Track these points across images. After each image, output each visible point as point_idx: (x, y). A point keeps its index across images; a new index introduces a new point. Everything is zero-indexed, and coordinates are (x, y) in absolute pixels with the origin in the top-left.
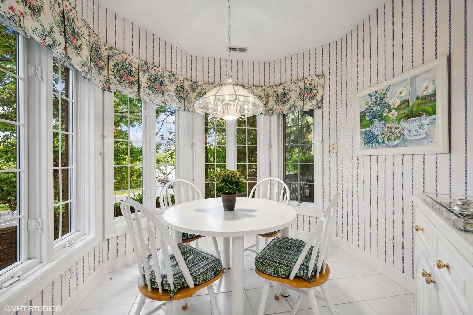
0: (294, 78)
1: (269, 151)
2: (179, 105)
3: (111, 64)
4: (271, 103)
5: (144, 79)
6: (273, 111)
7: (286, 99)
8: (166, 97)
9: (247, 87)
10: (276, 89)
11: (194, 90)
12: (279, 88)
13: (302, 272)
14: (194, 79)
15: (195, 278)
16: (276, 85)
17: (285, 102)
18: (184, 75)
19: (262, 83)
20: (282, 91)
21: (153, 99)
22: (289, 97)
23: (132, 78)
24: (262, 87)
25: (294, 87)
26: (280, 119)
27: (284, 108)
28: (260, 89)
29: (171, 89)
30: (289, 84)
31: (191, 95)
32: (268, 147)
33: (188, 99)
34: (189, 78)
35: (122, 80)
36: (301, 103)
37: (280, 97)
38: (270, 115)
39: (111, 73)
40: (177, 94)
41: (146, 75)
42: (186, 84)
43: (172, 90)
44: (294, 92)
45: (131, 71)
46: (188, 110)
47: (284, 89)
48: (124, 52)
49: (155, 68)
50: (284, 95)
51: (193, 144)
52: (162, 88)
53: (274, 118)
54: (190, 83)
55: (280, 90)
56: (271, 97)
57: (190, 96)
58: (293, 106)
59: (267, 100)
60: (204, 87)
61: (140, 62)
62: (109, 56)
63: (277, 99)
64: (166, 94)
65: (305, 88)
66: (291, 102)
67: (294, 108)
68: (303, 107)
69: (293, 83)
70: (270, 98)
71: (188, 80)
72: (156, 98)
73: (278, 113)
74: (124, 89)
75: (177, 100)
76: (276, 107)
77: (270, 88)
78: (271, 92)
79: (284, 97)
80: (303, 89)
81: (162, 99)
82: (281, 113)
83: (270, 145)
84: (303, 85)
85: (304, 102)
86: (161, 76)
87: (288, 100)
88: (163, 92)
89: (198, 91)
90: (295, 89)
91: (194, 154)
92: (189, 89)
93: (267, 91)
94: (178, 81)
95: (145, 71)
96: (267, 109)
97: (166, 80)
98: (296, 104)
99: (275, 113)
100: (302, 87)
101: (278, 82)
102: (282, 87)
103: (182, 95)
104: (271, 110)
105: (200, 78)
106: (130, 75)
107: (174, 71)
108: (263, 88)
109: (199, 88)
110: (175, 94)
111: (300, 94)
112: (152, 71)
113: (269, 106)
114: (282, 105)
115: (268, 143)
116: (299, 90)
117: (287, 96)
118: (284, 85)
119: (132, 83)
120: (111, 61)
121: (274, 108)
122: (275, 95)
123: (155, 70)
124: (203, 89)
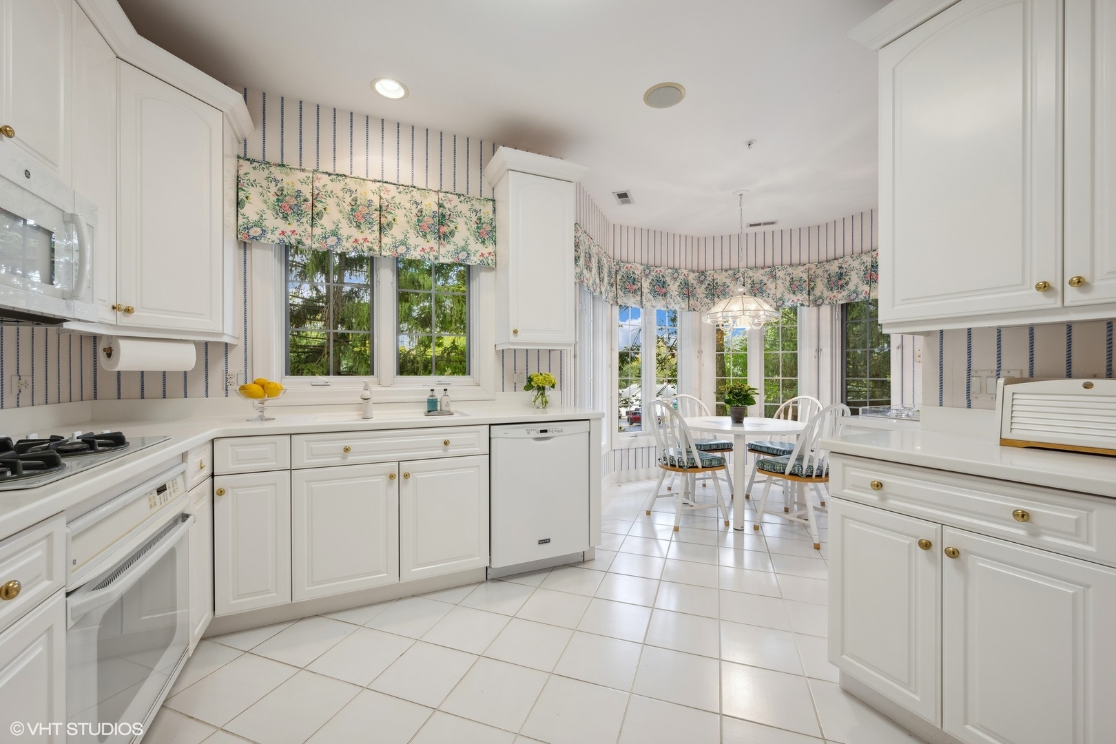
0: (857, 249)
1: (816, 360)
2: (683, 306)
3: (619, 277)
4: (820, 288)
5: (646, 284)
6: (823, 300)
7: (843, 282)
8: (669, 299)
9: (780, 269)
10: (827, 266)
11: (701, 282)
12: (832, 265)
13: (796, 470)
14: (702, 268)
15: (702, 461)
16: (827, 261)
17: (842, 286)
18: (689, 266)
19: (804, 259)
20: (837, 270)
21: (654, 304)
22: (847, 278)
23: (635, 287)
24: (805, 265)
25: (856, 264)
26: (836, 311)
27: (840, 296)
28: (801, 268)
29: (674, 288)
30: (848, 258)
31: (697, 289)
32: (814, 353)
33: (694, 295)
34: (695, 268)
35: (626, 290)
36: (866, 288)
37: (834, 279)
38: (819, 306)
39: (618, 287)
40: (680, 292)
41: (648, 279)
42: (692, 278)
43: (674, 290)
44: (856, 271)
45: (634, 279)
46: (694, 310)
47: (840, 267)
48: (628, 262)
49: (657, 269)
50: (841, 276)
51: (700, 352)
52: (664, 290)
53: (826, 310)
54: (697, 274)
55: (834, 268)
56: (820, 278)
57: (696, 292)
58: (855, 292)
59: (812, 284)
60: (715, 277)
61: (642, 267)
62: (616, 271)
63: (828, 281)
64: (668, 296)
65: (872, 266)
66: (851, 287)
67: (855, 295)
68: (869, 294)
69: (854, 258)
70: (818, 280)
71: (694, 272)
72: (658, 303)
73: (830, 303)
74: (629, 300)
75: (681, 300)
76: (827, 294)
77: (818, 266)
78: (820, 272)
79: (840, 279)
80: (869, 267)
81: (664, 303)
82: (835, 302)
83: (819, 350)
84: (870, 260)
85: (870, 286)
86: (663, 277)
87: (847, 283)
88: (665, 294)
89: (707, 283)
90: (858, 267)
91: (701, 365)
92: (695, 282)
93: (813, 271)
94: (681, 277)
95: (647, 276)
96: (811, 297)
97: (668, 279)
98: (860, 290)
99: (826, 302)
100: (869, 264)
101: (831, 255)
102: (836, 263)
103: (686, 293)
104: (820, 298)
105: (709, 266)
106: (633, 284)
107: (677, 266)
108: (806, 267)
109: (708, 278)
110: (678, 293)
111: (865, 274)
112: (653, 274)
113: (817, 292)
114: (836, 291)
115: (815, 347)
116: (863, 268)
117: (844, 277)
118: (840, 260)
119: (635, 292)
120: (618, 276)
121: (825, 296)
122: (826, 276)
123: (657, 271)
124: (713, 280)
